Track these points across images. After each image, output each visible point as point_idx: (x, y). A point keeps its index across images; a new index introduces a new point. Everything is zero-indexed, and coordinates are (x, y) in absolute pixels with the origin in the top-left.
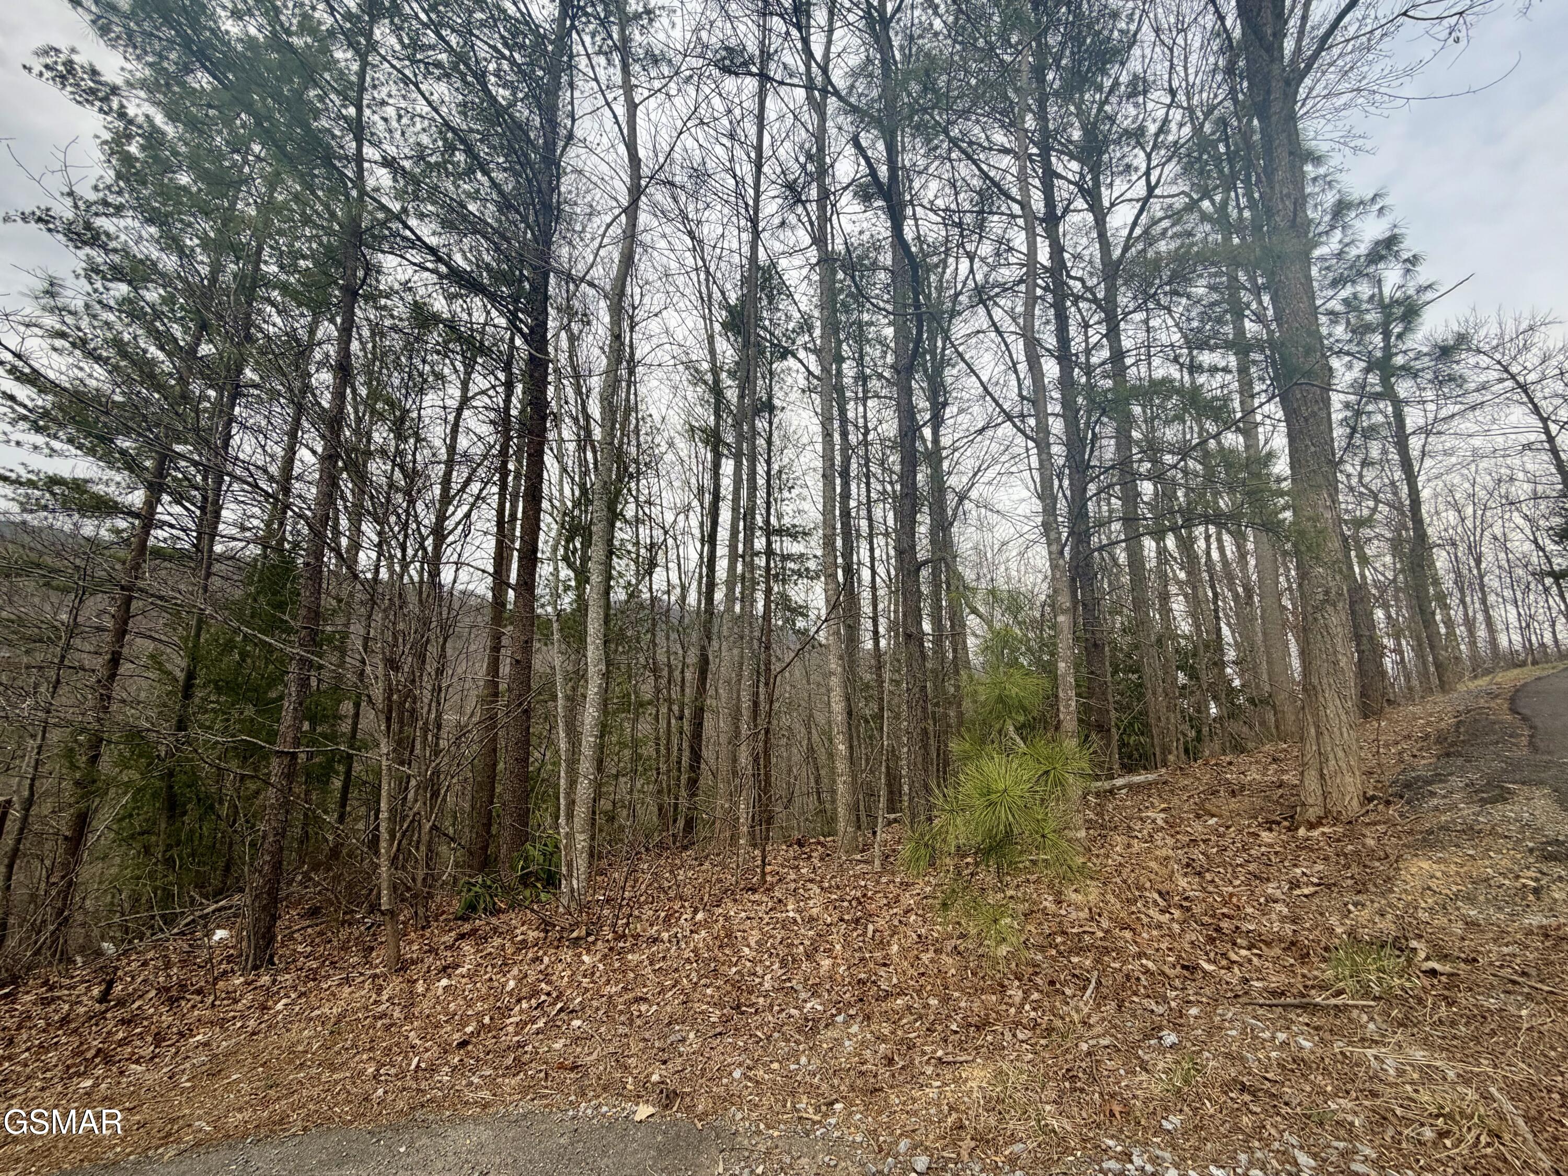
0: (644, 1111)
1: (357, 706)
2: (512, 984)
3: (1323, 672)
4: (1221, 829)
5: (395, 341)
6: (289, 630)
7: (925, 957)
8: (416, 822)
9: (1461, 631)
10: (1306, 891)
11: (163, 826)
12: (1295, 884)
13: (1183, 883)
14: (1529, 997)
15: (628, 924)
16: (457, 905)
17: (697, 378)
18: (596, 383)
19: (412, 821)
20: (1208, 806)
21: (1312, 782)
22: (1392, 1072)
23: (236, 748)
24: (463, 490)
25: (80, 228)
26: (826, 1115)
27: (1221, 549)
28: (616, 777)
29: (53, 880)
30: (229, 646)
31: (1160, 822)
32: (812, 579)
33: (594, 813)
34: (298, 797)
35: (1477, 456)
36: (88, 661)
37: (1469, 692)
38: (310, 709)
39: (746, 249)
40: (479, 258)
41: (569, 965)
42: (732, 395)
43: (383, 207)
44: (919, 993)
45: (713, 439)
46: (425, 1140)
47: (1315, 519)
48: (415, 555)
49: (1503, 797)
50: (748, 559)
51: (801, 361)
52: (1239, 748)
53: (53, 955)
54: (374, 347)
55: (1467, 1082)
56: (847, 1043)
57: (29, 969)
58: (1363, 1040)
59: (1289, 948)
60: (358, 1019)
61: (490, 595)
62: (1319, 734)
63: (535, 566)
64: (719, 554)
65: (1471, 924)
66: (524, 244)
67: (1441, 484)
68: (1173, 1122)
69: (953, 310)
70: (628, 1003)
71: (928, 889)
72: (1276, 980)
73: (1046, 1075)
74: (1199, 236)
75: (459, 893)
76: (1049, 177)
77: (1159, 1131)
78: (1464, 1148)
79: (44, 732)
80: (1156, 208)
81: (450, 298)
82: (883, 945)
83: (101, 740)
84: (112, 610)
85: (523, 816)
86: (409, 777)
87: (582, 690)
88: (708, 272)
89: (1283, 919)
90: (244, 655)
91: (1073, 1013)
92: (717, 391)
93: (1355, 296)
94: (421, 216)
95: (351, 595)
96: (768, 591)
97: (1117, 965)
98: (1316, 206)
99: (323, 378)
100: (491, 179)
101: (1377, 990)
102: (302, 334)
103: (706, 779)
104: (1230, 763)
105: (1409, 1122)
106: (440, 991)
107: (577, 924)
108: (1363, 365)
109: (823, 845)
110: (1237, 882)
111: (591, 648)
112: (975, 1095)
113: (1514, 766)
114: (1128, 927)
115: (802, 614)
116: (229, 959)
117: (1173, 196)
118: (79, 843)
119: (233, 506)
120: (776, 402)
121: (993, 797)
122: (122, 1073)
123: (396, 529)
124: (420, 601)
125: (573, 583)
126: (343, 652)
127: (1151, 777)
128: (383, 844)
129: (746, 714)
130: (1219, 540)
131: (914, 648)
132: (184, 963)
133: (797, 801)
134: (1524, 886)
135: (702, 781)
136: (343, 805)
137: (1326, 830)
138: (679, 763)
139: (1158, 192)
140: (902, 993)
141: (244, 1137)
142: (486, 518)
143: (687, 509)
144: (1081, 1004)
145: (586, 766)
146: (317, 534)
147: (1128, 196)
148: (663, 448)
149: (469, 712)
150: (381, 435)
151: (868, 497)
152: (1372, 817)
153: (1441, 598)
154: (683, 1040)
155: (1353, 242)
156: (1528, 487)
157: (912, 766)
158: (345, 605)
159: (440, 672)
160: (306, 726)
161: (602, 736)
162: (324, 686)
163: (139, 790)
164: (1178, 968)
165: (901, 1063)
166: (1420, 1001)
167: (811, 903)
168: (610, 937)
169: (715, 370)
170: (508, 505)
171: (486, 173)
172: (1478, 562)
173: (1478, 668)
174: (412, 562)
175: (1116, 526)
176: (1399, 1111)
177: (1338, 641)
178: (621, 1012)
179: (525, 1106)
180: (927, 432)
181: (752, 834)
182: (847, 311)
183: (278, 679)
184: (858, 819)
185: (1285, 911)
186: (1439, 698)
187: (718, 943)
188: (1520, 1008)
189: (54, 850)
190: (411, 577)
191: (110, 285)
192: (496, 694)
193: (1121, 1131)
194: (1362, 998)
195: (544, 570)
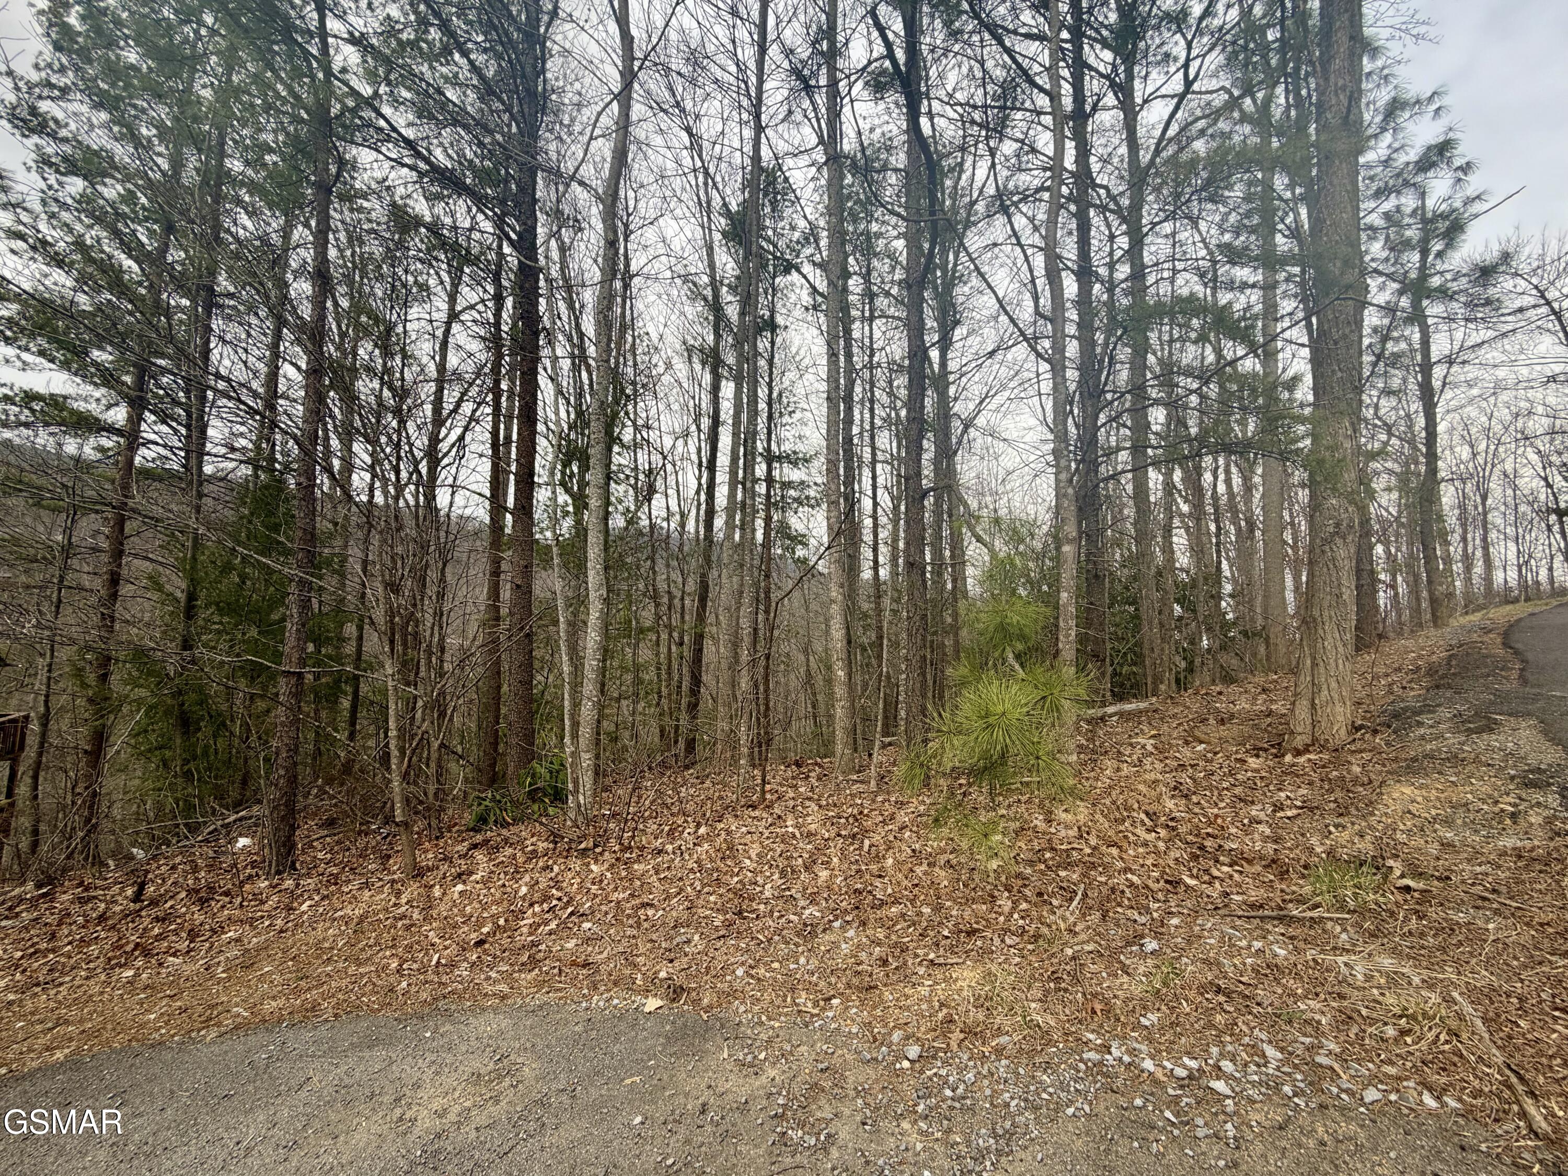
0: (652, 1004)
1: (360, 628)
2: (524, 890)
3: (1326, 604)
4: (1209, 755)
5: (375, 248)
6: (287, 553)
7: (919, 870)
8: (424, 742)
9: (1457, 567)
10: (1289, 814)
11: (178, 741)
12: (1277, 807)
13: (1170, 804)
14: (1497, 912)
15: (633, 837)
16: (468, 818)
17: (696, 294)
18: (589, 297)
19: (422, 739)
20: (1197, 733)
21: (1302, 712)
22: (1360, 977)
23: (241, 668)
24: (455, 411)
25: (25, 114)
26: (823, 1009)
27: (1228, 482)
28: (618, 700)
29: (78, 790)
30: (227, 568)
31: (1149, 748)
32: (813, 507)
33: (598, 734)
34: (308, 716)
35: (1498, 387)
36: (86, 581)
37: (1462, 627)
38: (313, 632)
39: (748, 149)
40: (461, 154)
41: (578, 873)
42: (732, 311)
43: (354, 93)
44: (912, 901)
45: (713, 359)
46: (448, 1027)
47: (1333, 448)
48: (410, 478)
49: (1490, 727)
50: (748, 485)
51: (805, 277)
52: (1228, 679)
53: (86, 859)
54: (353, 255)
55: (1431, 987)
56: (844, 946)
57: (64, 870)
58: (1335, 948)
59: (1268, 866)
60: (380, 920)
61: (487, 520)
62: (1314, 665)
63: (532, 490)
64: (718, 481)
65: (1446, 845)
66: (509, 136)
67: (1458, 417)
68: (1150, 1019)
69: (968, 219)
70: (636, 908)
71: (922, 808)
72: (1255, 895)
73: (1032, 976)
74: (1237, 139)
75: (470, 806)
76: (1080, 67)
77: (1137, 1026)
78: (1423, 1045)
79: (52, 651)
80: (1193, 103)
81: (431, 198)
82: (878, 858)
83: (109, 659)
84: (107, 531)
85: (529, 737)
86: (415, 697)
87: (582, 617)
88: (706, 173)
89: (1265, 839)
90: (243, 577)
91: (1060, 922)
92: (716, 307)
93: (1398, 209)
94: (396, 102)
95: (346, 517)
96: (768, 520)
97: (1103, 879)
98: (1368, 104)
99: (301, 288)
100: (471, 62)
101: (1351, 904)
102: (275, 238)
103: (706, 703)
104: (1220, 693)
105: (1372, 1021)
106: (456, 896)
107: (585, 837)
108: (1396, 286)
109: (820, 766)
110: (1222, 805)
111: (591, 574)
112: (965, 993)
113: (1502, 698)
114: (1115, 845)
115: (801, 543)
116: (253, 864)
117: (1211, 92)
118: (98, 757)
119: (218, 423)
120: (780, 320)
121: (991, 720)
122: (160, 965)
123: (388, 450)
124: (417, 525)
125: (571, 509)
126: (342, 575)
127: (1142, 705)
128: (394, 761)
129: (747, 641)
130: (1227, 472)
131: (916, 577)
132: (210, 868)
133: (795, 725)
134: (1502, 811)
135: (701, 706)
136: (353, 723)
137: (1312, 756)
138: (680, 687)
139: (1196, 87)
140: (896, 902)
141: (280, 1021)
142: (480, 438)
143: (686, 435)
144: (1068, 914)
145: (589, 688)
146: (307, 453)
147: (1163, 91)
148: (661, 369)
149: (471, 636)
150: (365, 350)
151: (872, 423)
152: (1358, 744)
153: (1444, 536)
154: (688, 942)
155: (1402, 147)
156: (1546, 421)
157: (909, 693)
158: (341, 528)
159: (441, 596)
160: (311, 647)
161: (604, 661)
162: (325, 609)
163: (151, 707)
164: (1162, 882)
165: (895, 964)
166: (1392, 914)
167: (809, 819)
168: (617, 848)
169: (715, 285)
170: (502, 426)
171: (465, 54)
172: (1484, 498)
173: (1471, 605)
174: (406, 485)
175: (1124, 456)
176: (1364, 1012)
177: (1344, 575)
178: (629, 916)
179: (540, 998)
180: (934, 354)
181: (751, 755)
182: (855, 220)
183: (280, 600)
184: (855, 740)
185: (1268, 831)
186: (1433, 632)
187: (720, 855)
188: (1488, 921)
189: (75, 765)
190: (406, 501)
191: (64, 179)
192: (498, 619)
193: (1101, 1026)
194: (1337, 911)
195: (542, 495)
